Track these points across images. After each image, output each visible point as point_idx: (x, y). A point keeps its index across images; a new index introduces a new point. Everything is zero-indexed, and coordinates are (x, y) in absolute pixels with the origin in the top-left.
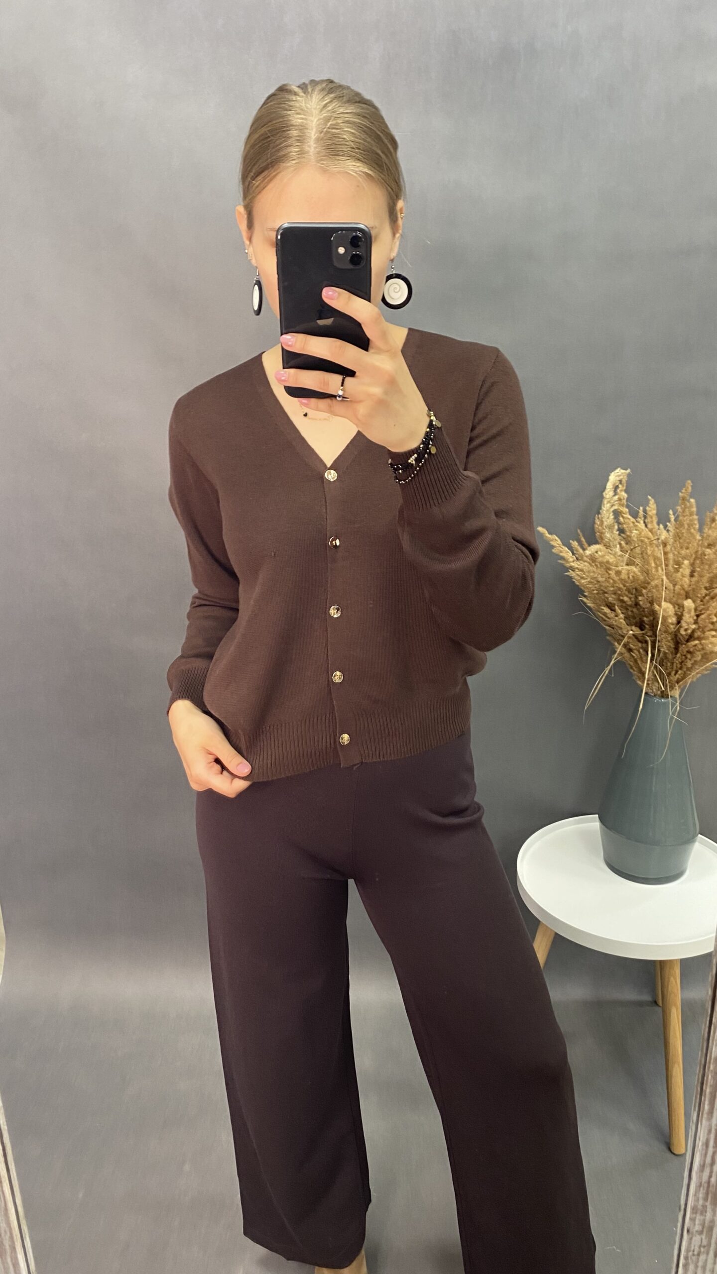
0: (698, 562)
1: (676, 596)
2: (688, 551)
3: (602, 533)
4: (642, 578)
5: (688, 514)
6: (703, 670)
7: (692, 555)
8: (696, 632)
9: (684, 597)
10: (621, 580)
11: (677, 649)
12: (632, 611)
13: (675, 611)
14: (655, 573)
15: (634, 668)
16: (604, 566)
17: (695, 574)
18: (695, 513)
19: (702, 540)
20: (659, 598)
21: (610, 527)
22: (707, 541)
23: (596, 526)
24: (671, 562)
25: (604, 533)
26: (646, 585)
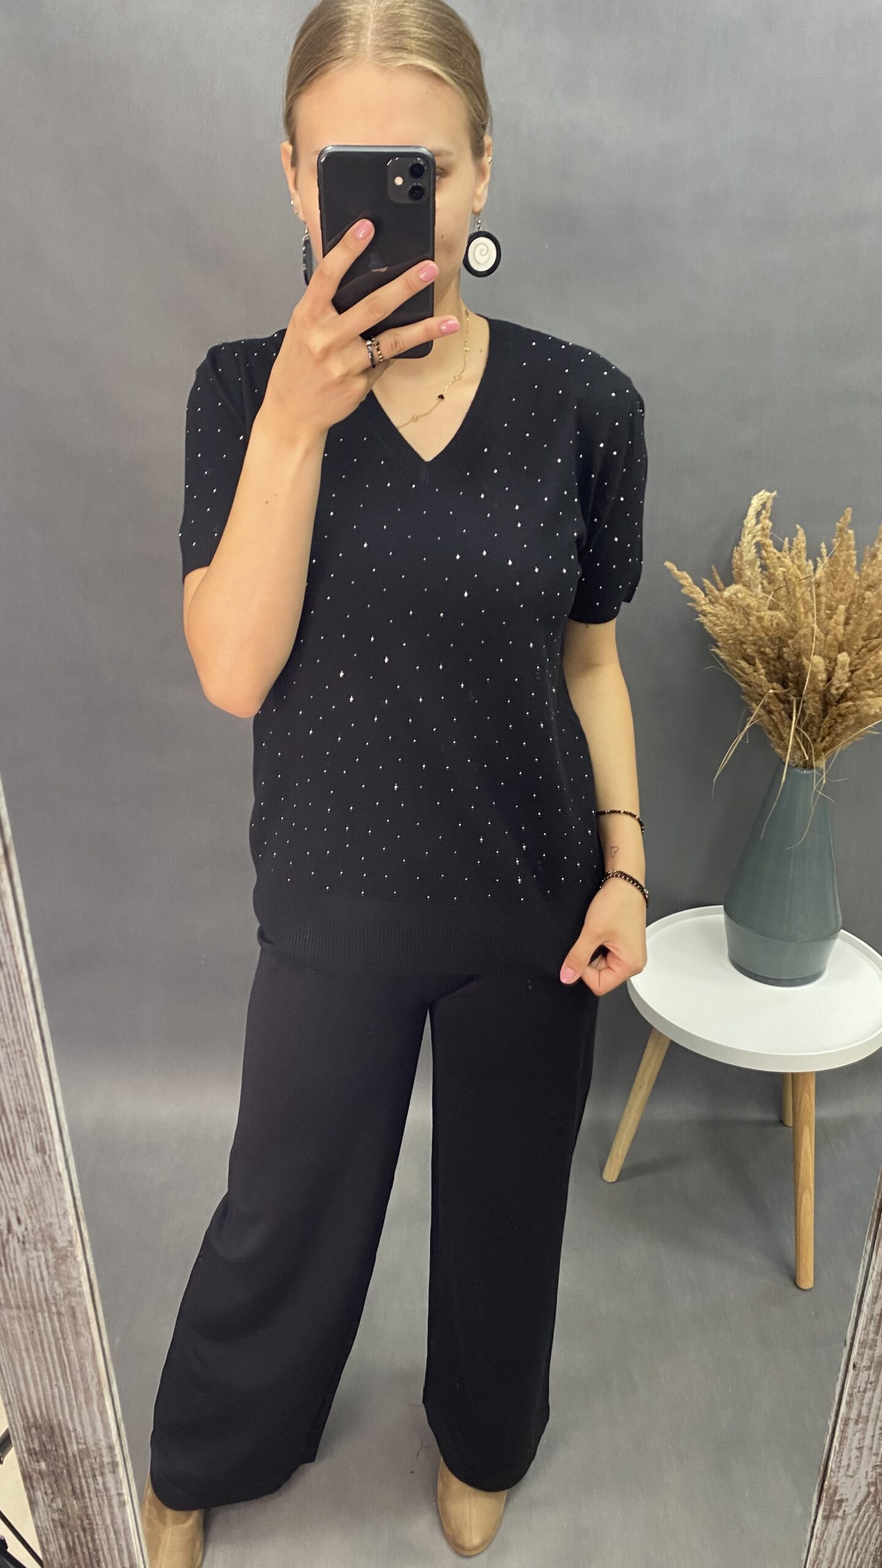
0: (854, 607)
1: (827, 648)
2: (843, 593)
3: (740, 569)
4: (787, 625)
5: (845, 548)
6: (856, 736)
7: (847, 598)
8: (849, 692)
9: (836, 648)
10: (762, 627)
11: (825, 712)
12: (774, 666)
13: (826, 665)
14: (804, 620)
15: (774, 734)
16: (742, 611)
17: (851, 621)
18: (853, 547)
19: (859, 580)
20: (807, 650)
21: (752, 563)
22: (867, 582)
23: (734, 561)
24: (823, 606)
25: (744, 570)
26: (792, 634)
